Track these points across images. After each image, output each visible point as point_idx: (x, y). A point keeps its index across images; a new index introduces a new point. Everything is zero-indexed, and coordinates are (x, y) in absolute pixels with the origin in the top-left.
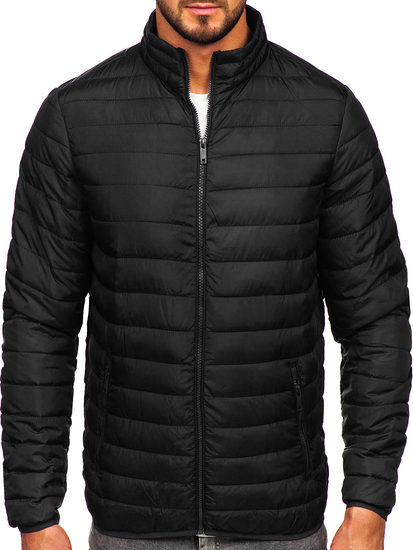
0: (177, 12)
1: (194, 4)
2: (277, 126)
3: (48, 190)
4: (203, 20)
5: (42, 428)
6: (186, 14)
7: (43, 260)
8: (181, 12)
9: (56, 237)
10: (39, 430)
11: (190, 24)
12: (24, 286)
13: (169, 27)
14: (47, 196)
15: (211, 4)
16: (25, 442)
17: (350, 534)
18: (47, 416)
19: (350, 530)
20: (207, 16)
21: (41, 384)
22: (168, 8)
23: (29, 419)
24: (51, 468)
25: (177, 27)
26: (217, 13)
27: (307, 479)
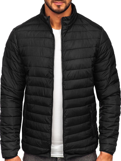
0: (51, 4)
1: (56, 2)
2: (82, 39)
3: (13, 58)
4: (59, 6)
5: (13, 129)
6: (53, 4)
7: (13, 80)
8: (52, 4)
9: (17, 73)
10: (12, 130)
11: (55, 7)
12: (7, 87)
13: (49, 9)
14: (13, 61)
15: (61, 2)
16: (8, 133)
17: (102, 158)
18: (15, 125)
19: (102, 157)
20: (60, 5)
21: (13, 117)
22: (48, 3)
23: (9, 126)
24: (17, 140)
25: (51, 8)
26: (63, 4)
27: (93, 137)
